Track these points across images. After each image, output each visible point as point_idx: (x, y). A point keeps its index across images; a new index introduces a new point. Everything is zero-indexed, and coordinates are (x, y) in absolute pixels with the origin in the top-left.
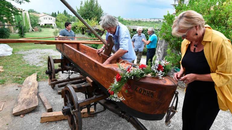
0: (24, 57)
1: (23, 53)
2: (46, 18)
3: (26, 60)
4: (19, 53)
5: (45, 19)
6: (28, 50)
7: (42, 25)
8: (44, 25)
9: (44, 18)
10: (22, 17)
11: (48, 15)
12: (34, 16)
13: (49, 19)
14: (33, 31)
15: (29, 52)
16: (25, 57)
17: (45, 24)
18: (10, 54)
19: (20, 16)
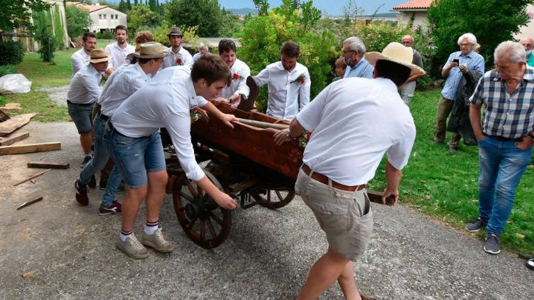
0: (49, 95)
1: (48, 90)
2: (105, 15)
3: (53, 100)
4: (42, 89)
5: (102, 16)
6: (58, 87)
7: (94, 31)
8: (98, 31)
9: (100, 15)
10: (50, 16)
11: (109, 8)
12: (77, 11)
13: (112, 16)
14: (72, 46)
15: (59, 89)
16: (51, 96)
17: (102, 30)
18: (27, 90)
19: (45, 12)
